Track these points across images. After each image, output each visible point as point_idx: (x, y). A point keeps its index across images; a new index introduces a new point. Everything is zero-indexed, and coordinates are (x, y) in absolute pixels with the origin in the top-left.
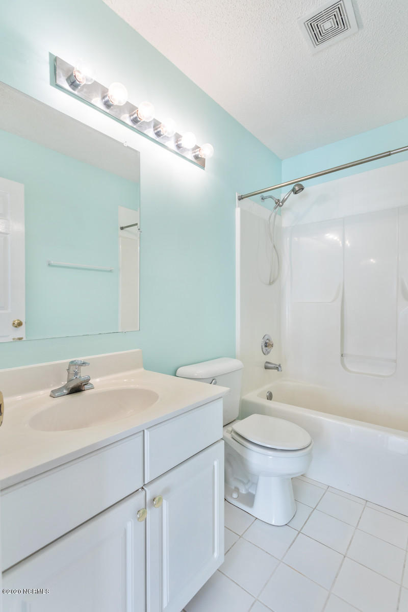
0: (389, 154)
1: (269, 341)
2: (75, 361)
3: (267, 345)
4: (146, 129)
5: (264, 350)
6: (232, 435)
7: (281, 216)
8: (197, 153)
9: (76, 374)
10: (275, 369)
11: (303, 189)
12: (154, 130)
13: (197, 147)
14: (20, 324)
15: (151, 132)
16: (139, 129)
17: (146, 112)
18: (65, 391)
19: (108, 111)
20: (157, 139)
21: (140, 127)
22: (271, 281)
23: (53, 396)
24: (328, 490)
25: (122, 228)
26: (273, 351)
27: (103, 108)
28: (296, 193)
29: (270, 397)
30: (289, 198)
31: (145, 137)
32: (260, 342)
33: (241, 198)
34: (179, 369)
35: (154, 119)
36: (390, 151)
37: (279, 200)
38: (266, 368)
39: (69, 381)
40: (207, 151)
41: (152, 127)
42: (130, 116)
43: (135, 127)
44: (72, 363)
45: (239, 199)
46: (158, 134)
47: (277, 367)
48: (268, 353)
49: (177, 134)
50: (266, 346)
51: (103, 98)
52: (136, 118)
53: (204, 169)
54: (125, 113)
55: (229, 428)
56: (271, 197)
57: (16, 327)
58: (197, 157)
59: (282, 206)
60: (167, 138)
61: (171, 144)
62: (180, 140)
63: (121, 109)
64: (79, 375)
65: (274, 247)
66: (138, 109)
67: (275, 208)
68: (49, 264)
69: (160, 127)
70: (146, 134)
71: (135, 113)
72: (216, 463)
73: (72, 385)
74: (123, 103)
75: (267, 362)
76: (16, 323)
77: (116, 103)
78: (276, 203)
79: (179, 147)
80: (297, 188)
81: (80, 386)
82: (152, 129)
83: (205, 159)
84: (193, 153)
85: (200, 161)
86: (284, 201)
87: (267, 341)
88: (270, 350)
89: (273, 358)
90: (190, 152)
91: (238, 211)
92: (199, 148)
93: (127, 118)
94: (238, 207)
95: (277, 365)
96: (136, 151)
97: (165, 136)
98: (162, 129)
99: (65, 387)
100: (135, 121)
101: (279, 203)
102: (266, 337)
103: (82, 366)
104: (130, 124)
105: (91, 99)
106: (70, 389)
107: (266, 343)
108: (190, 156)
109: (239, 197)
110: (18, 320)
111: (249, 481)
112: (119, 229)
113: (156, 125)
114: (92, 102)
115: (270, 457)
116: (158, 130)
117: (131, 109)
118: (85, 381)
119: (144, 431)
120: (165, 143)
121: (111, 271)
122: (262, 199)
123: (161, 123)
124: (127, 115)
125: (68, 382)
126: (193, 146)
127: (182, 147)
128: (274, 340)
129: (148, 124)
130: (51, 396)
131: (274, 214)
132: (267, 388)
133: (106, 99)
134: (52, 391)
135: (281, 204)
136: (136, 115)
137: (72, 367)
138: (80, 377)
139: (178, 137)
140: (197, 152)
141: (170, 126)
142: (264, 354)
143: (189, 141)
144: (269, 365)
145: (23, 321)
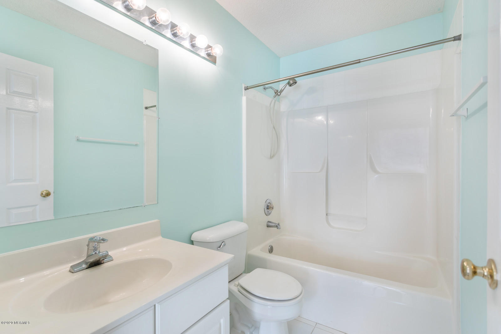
0: (359, 62)
1: (271, 204)
2: (94, 237)
3: (269, 207)
4: (163, 30)
5: (266, 212)
6: (238, 288)
7: (279, 102)
8: (209, 52)
9: (95, 249)
10: (275, 227)
11: (296, 83)
12: (171, 32)
13: (209, 47)
14: (48, 194)
15: (168, 33)
16: (156, 30)
17: (163, 16)
18: (84, 266)
19: (129, 14)
20: (174, 39)
21: (157, 28)
22: (272, 156)
23: (72, 271)
24: (316, 326)
25: (146, 108)
26: (274, 212)
27: (124, 11)
28: (290, 86)
29: (271, 250)
30: (285, 90)
31: (163, 37)
32: (263, 206)
33: (247, 89)
34: (193, 234)
35: (171, 22)
36: (360, 60)
37: (277, 91)
38: (268, 226)
39: (89, 256)
40: (218, 50)
41: (170, 28)
42: (149, 19)
43: (154, 28)
44: (92, 240)
45: (245, 90)
46: (175, 35)
47: (277, 226)
48: (270, 214)
49: (191, 35)
50: (268, 209)
51: (124, 2)
52: (154, 21)
53: (215, 65)
54: (144, 16)
55: (236, 282)
56: (271, 88)
57: (44, 197)
58: (209, 55)
59: (280, 95)
60: (183, 39)
61: (187, 44)
62: (195, 41)
63: (141, 13)
64: (98, 251)
65: (274, 128)
66: (156, 14)
67: (275, 97)
68: (78, 140)
69: (176, 30)
70: (164, 34)
71: (153, 17)
72: (222, 321)
73: (91, 260)
74: (142, 8)
75: (269, 222)
76: (44, 193)
77: (135, 7)
78: (275, 93)
79: (193, 46)
80: (291, 82)
81: (99, 260)
82: (169, 30)
83: (216, 57)
84: (206, 51)
85: (212, 58)
86: (281, 91)
87: (269, 204)
88: (271, 212)
89: (273, 217)
90: (204, 50)
91: (244, 99)
92: (212, 47)
93: (146, 20)
94: (244, 96)
95: (276, 224)
96: (155, 49)
97: (181, 37)
98: (178, 31)
99: (85, 262)
100: (154, 23)
101: (277, 93)
102: (268, 201)
103: (100, 242)
104: (149, 25)
105: (113, 3)
106: (89, 264)
107: (268, 206)
108: (203, 54)
109: (245, 87)
110: (46, 191)
111: (253, 326)
112: (144, 109)
113: (173, 26)
114: (114, 5)
115: (269, 307)
116: (175, 31)
117: (150, 13)
118: (103, 257)
119: (155, 305)
120: (181, 42)
121: (136, 145)
122: (264, 89)
123: (177, 26)
124: (147, 18)
125: (87, 257)
126: (206, 46)
127: (196, 47)
128: (274, 204)
129: (166, 27)
130: (70, 271)
131: (274, 101)
132: (269, 242)
133: (127, 3)
134: (72, 267)
135: (279, 94)
136: (154, 18)
137: (91, 244)
138: (99, 252)
139: (192, 38)
140: (209, 50)
141: (184, 29)
142: (266, 215)
143: (202, 41)
144: (270, 224)
145: (52, 192)
